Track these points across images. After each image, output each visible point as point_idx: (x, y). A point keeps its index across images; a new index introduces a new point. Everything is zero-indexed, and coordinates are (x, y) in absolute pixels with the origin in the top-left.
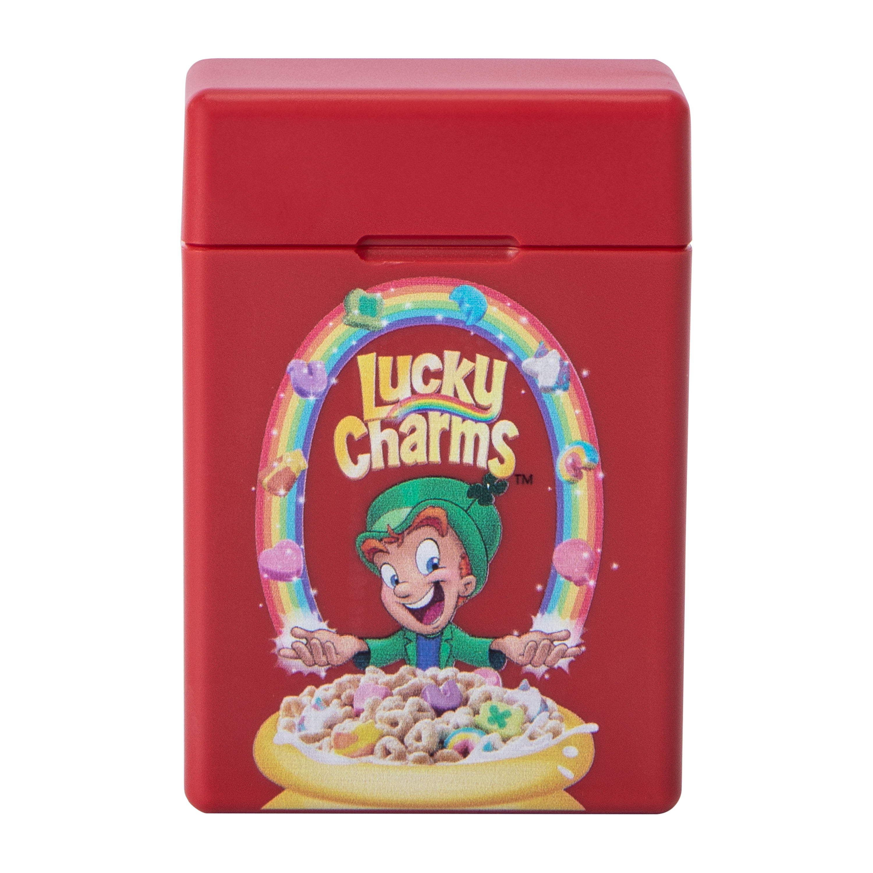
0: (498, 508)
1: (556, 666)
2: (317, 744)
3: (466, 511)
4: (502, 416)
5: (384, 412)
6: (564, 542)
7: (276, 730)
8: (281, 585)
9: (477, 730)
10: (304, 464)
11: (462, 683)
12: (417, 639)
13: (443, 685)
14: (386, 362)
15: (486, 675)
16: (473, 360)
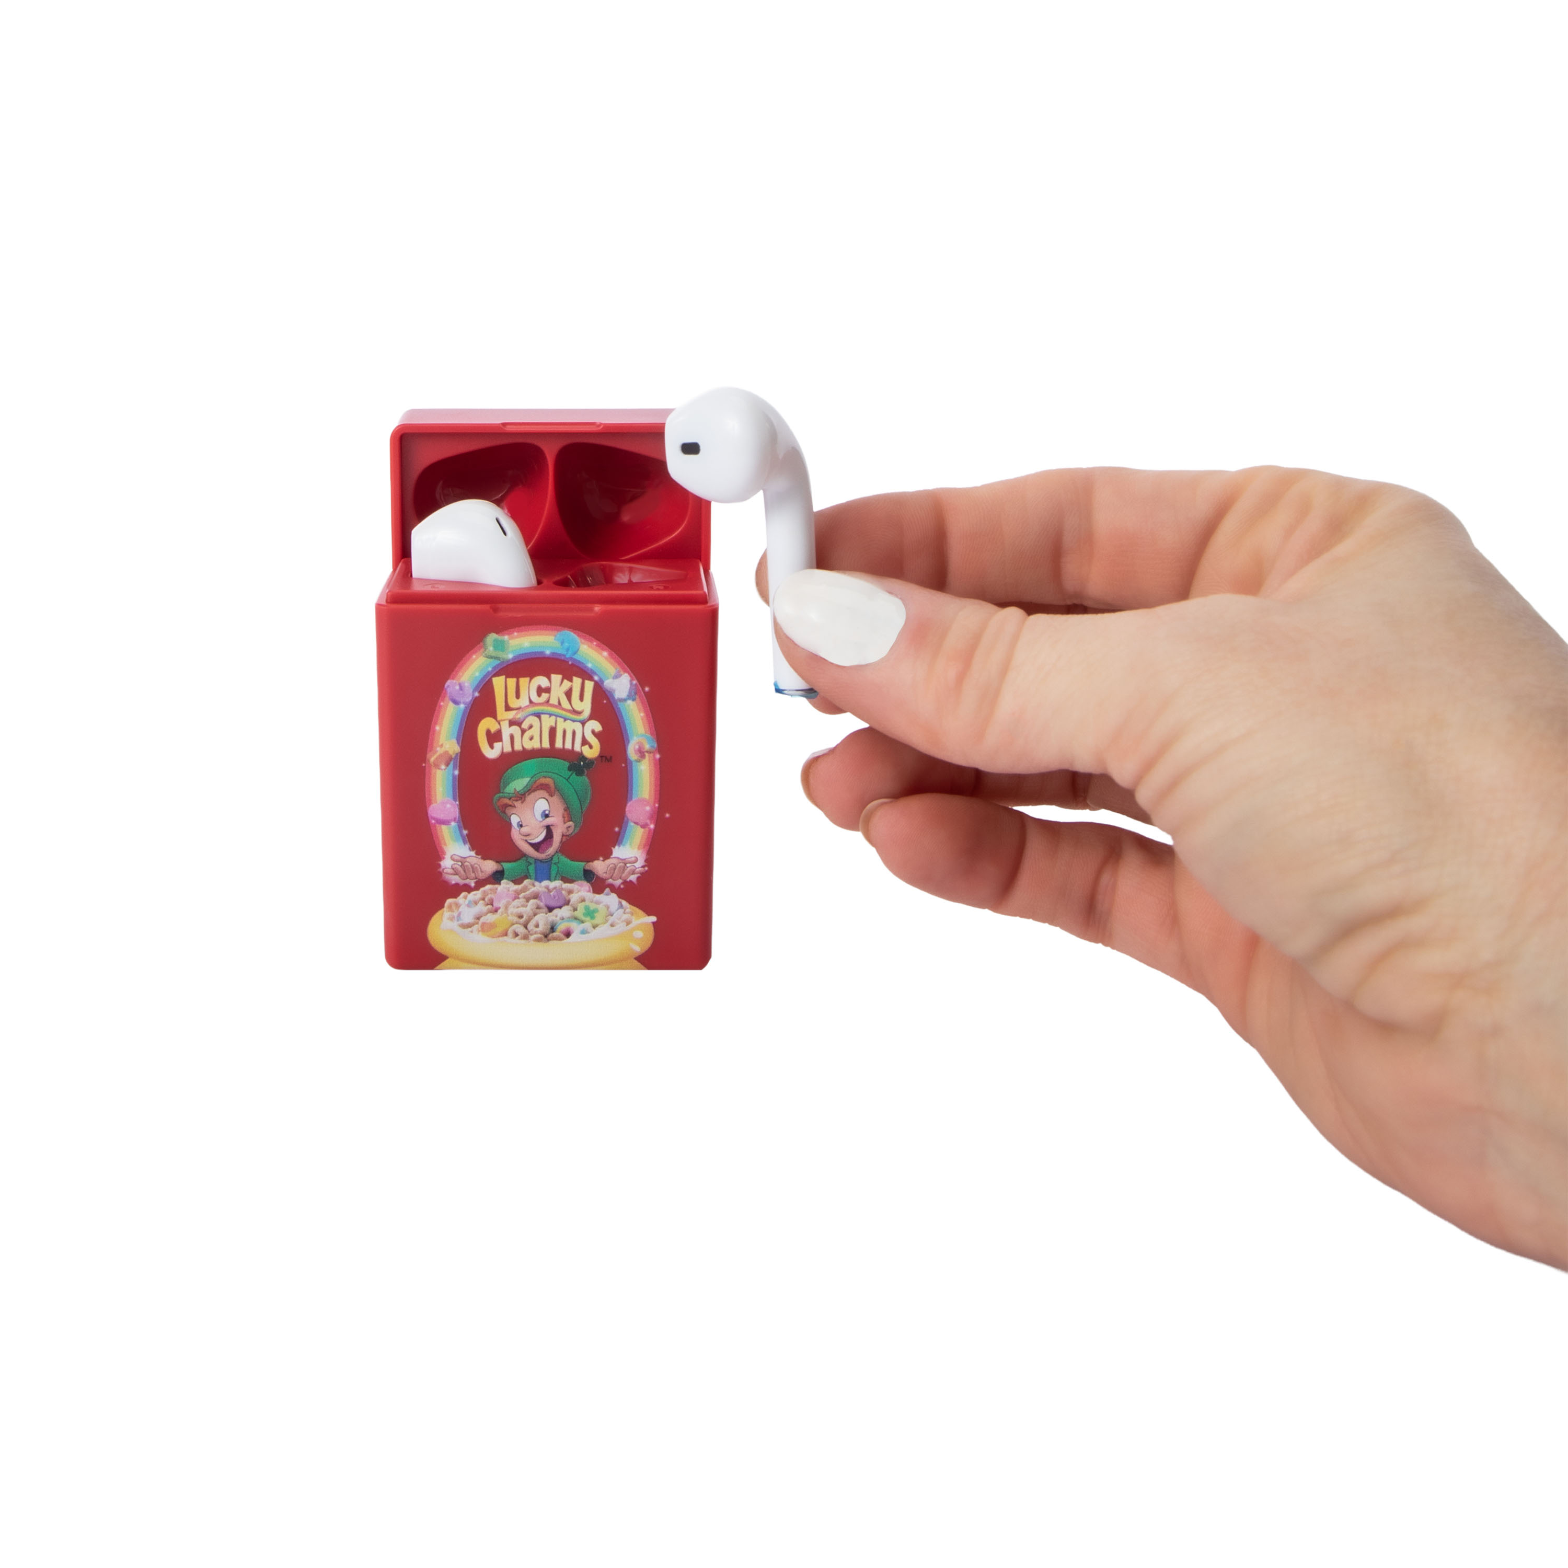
0: (588, 778)
1: (628, 880)
2: (470, 929)
3: (567, 780)
4: (591, 717)
5: (511, 715)
6: (633, 800)
7: (442, 919)
8: (444, 827)
9: (576, 921)
10: (457, 749)
11: (565, 891)
12: (535, 862)
13: (553, 892)
14: (512, 682)
15: (581, 886)
16: (571, 680)
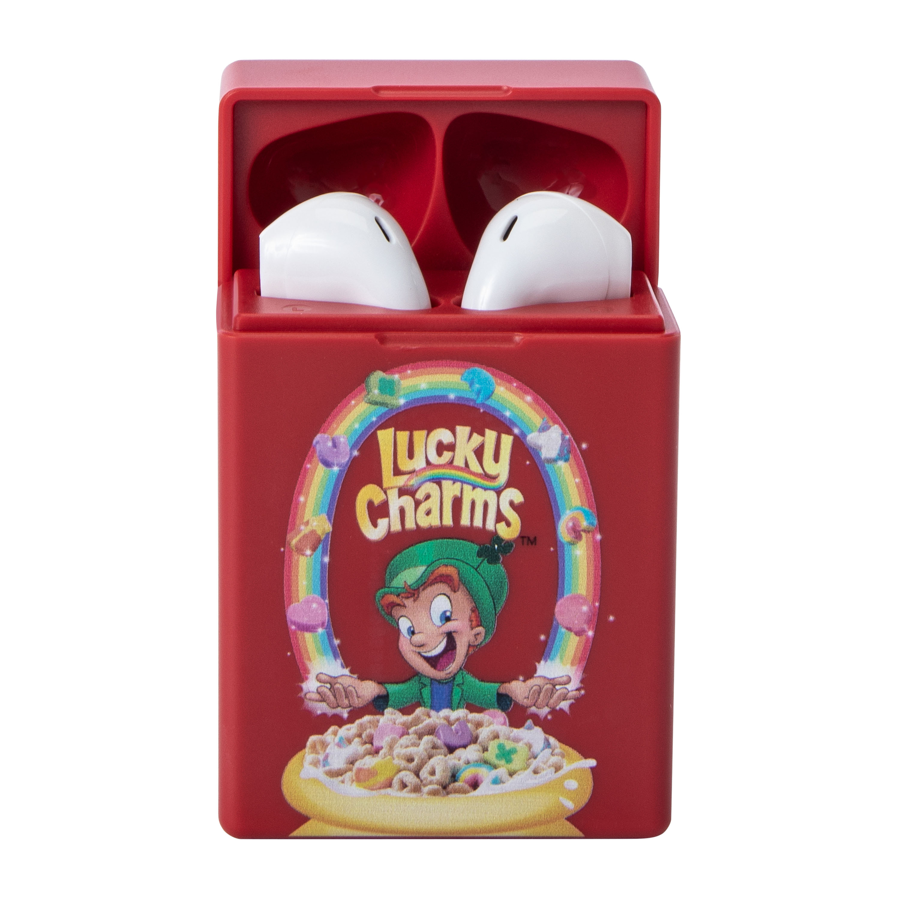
0: (505, 567)
1: (558, 708)
2: (340, 778)
3: (476, 569)
4: (509, 484)
5: (401, 481)
6: (565, 596)
7: (302, 765)
8: (308, 635)
9: (485, 765)
10: (328, 527)
11: (472, 723)
12: (431, 683)
13: (455, 725)
14: (403, 436)
15: (493, 716)
16: (482, 434)
